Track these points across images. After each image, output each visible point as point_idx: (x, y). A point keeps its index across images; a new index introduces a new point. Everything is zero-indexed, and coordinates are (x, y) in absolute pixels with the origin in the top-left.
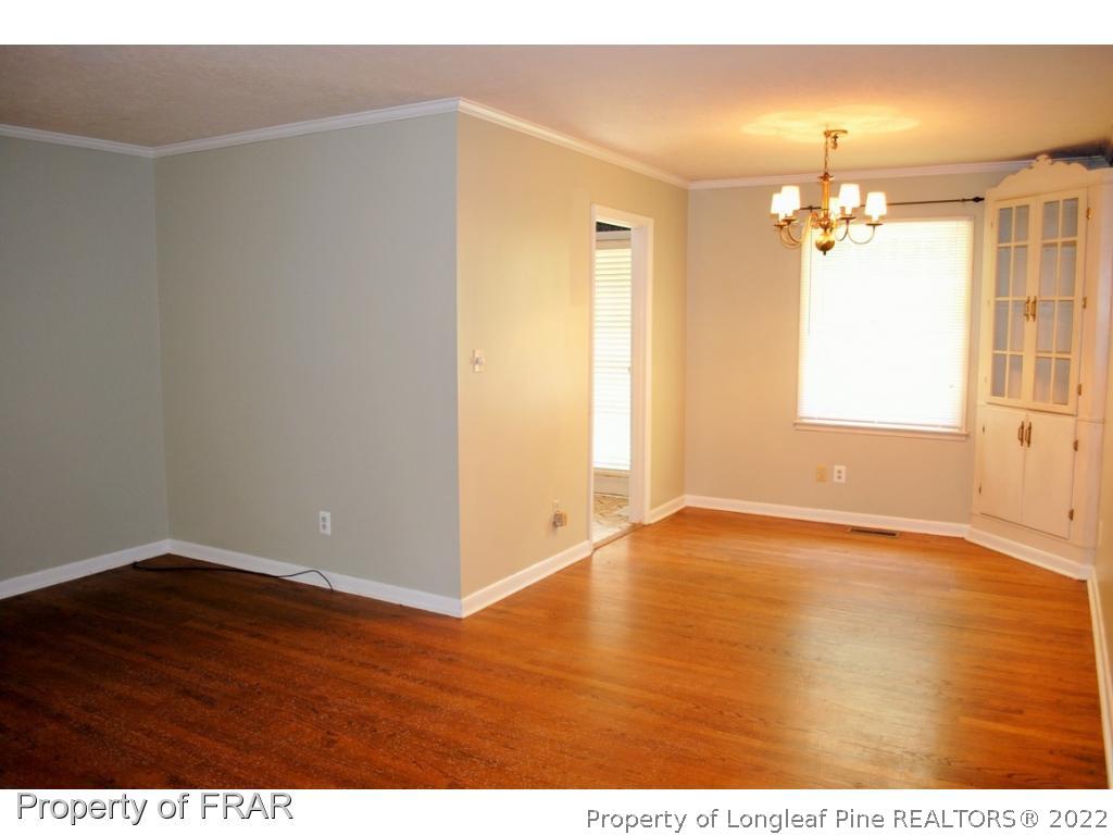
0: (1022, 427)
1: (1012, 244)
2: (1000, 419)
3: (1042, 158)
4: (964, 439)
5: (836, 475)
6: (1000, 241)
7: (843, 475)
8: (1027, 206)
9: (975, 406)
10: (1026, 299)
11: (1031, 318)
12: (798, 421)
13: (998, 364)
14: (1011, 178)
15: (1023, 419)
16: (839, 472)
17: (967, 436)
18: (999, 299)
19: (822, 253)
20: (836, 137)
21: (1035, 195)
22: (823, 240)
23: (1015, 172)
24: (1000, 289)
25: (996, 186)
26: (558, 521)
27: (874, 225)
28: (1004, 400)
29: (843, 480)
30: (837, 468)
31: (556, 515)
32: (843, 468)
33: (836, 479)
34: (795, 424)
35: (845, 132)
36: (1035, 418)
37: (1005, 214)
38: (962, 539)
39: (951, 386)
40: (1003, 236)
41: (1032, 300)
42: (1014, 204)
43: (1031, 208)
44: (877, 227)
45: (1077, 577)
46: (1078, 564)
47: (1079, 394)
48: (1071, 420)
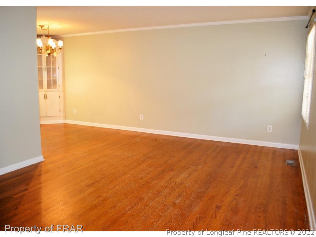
0: (45, 95)
3: (44, 36)
10: (43, 67)
11: (45, 71)
36: (48, 93)
45: (64, 123)
46: (63, 121)
47: (59, 86)
48: (58, 92)
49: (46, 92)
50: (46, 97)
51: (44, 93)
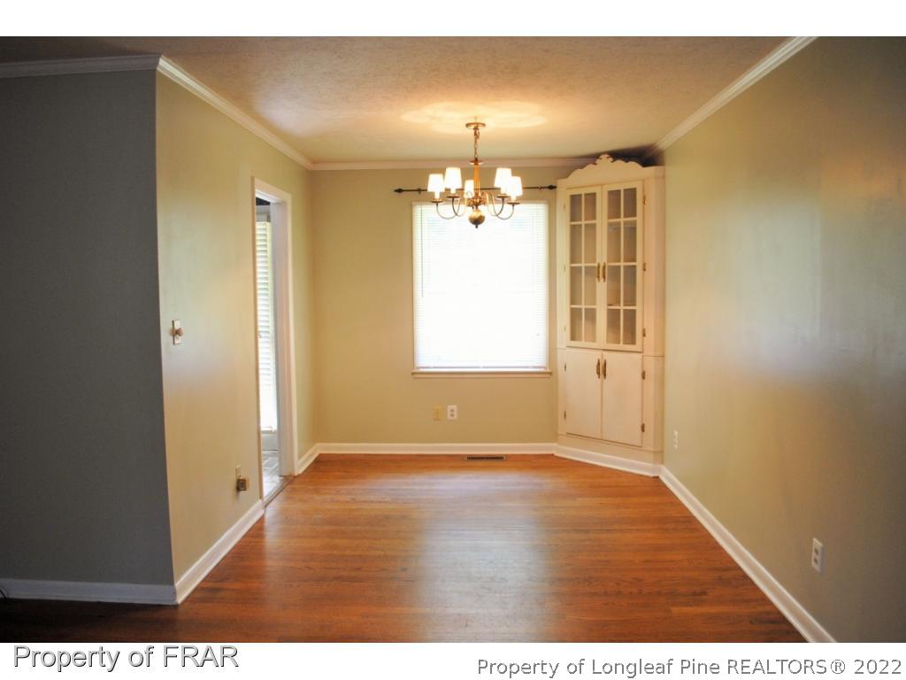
0: (599, 364)
1: (583, 223)
2: (579, 360)
3: (604, 157)
4: (548, 376)
5: (449, 413)
6: (572, 220)
7: (455, 413)
8: (594, 194)
9: (556, 349)
10: (596, 265)
11: (602, 279)
12: (414, 371)
13: (575, 315)
14: (579, 171)
15: (600, 357)
16: (452, 411)
17: (551, 373)
18: (573, 265)
19: (474, 226)
20: (476, 129)
21: (602, 185)
22: (476, 215)
23: (582, 167)
24: (574, 257)
25: (567, 177)
26: (241, 485)
27: (513, 204)
28: (582, 343)
29: (455, 417)
30: (450, 407)
31: (239, 481)
32: (454, 407)
33: (449, 417)
34: (413, 374)
35: (484, 125)
36: (608, 356)
37: (575, 200)
38: (553, 455)
39: (538, 335)
40: (574, 216)
41: (602, 265)
42: (583, 192)
43: (597, 195)
44: (516, 206)
45: (652, 475)
46: (651, 465)
47: (644, 335)
48: (639, 356)
49: (605, 353)
50: (602, 370)
51: (596, 356)
